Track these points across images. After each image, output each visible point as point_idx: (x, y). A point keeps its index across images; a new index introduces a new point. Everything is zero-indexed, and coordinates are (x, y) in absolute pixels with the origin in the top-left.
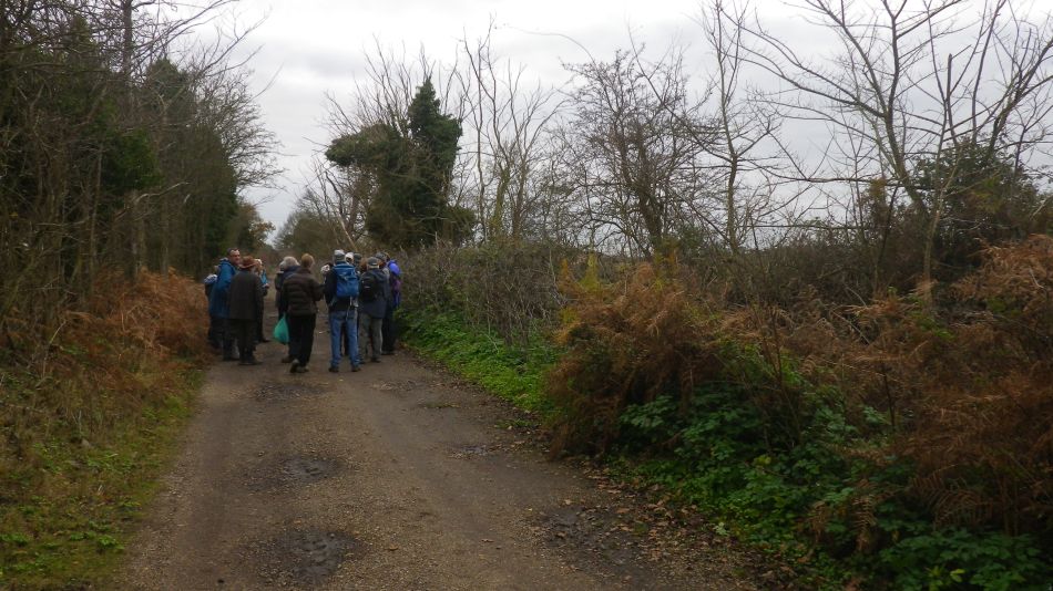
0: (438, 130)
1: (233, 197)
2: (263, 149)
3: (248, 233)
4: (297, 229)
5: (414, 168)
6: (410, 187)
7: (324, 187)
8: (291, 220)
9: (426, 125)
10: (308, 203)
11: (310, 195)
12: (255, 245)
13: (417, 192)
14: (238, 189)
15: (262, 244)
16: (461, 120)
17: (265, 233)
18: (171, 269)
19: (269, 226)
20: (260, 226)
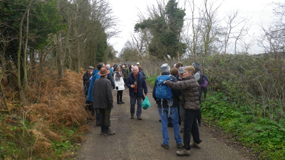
0: (177, 14)
1: (106, 43)
2: (115, 23)
3: (111, 54)
4: (124, 52)
5: (169, 28)
6: (167, 35)
7: (133, 39)
8: (122, 50)
9: (173, 12)
10: (128, 44)
11: (128, 42)
12: (113, 57)
13: (169, 37)
14: (107, 40)
15: (115, 57)
16: (185, 10)
18: (82, 69)
19: (117, 52)
20: (114, 52)
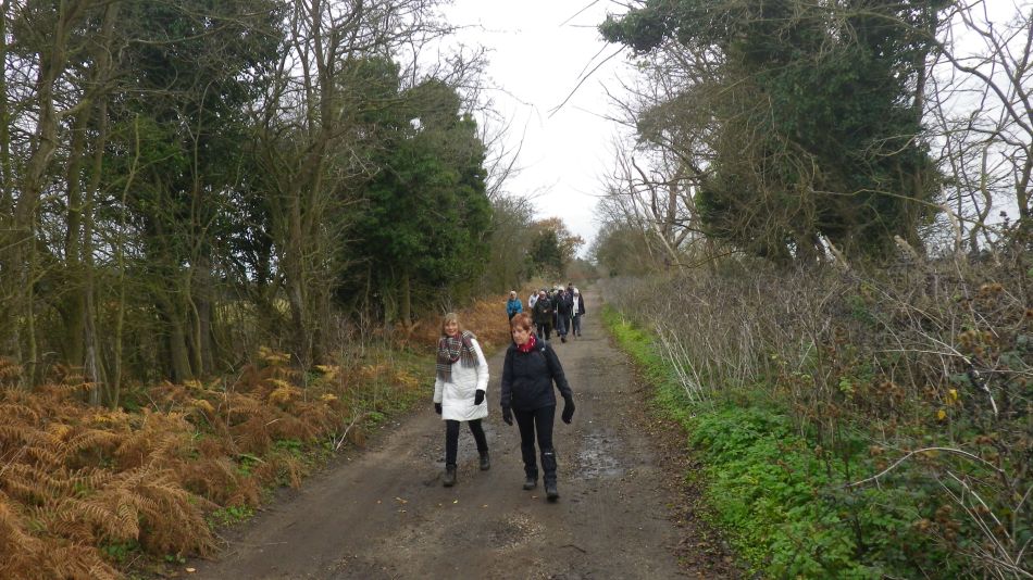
8: (601, 233)
12: (563, 262)
15: (570, 260)
17: (574, 247)
19: (578, 240)
20: (568, 240)
